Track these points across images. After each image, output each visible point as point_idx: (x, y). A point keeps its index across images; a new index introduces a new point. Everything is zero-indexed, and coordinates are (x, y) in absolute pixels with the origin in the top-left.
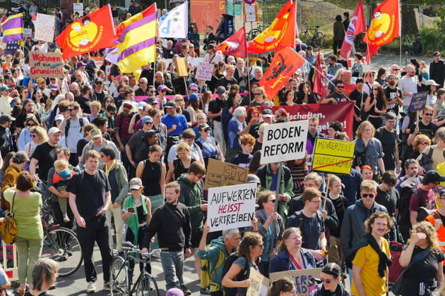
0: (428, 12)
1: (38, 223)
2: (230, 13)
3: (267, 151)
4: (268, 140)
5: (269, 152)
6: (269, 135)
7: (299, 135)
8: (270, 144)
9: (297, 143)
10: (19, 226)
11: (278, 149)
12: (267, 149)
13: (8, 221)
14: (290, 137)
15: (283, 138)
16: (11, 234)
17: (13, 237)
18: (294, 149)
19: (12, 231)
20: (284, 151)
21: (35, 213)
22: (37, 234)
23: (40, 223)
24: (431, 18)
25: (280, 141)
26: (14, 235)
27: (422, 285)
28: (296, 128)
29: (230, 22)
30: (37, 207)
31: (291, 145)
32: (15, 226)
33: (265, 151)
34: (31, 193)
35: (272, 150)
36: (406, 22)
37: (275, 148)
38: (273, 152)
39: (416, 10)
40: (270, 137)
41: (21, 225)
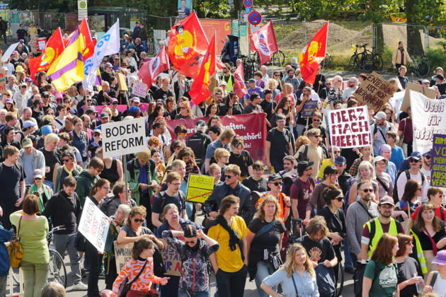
0: (433, 34)
1: (44, 247)
2: (235, 34)
3: (108, 147)
4: (107, 137)
5: (110, 147)
6: (107, 133)
7: (137, 131)
8: (110, 140)
9: (137, 138)
10: (25, 251)
11: (118, 144)
12: (108, 145)
13: (14, 245)
14: (128, 133)
15: (121, 134)
16: (17, 258)
17: (19, 261)
18: (134, 143)
19: (19, 256)
20: (125, 145)
21: (41, 237)
22: (43, 258)
23: (46, 247)
24: (437, 39)
25: (119, 137)
26: (20, 259)
27: (266, 252)
28: (133, 125)
29: (235, 43)
30: (43, 231)
31: (131, 140)
32: (21, 250)
33: (106, 147)
34: (37, 216)
35: (113, 146)
36: (412, 43)
37: (116, 144)
38: (114, 148)
39: (421, 31)
40: (109, 135)
41: (27, 249)
